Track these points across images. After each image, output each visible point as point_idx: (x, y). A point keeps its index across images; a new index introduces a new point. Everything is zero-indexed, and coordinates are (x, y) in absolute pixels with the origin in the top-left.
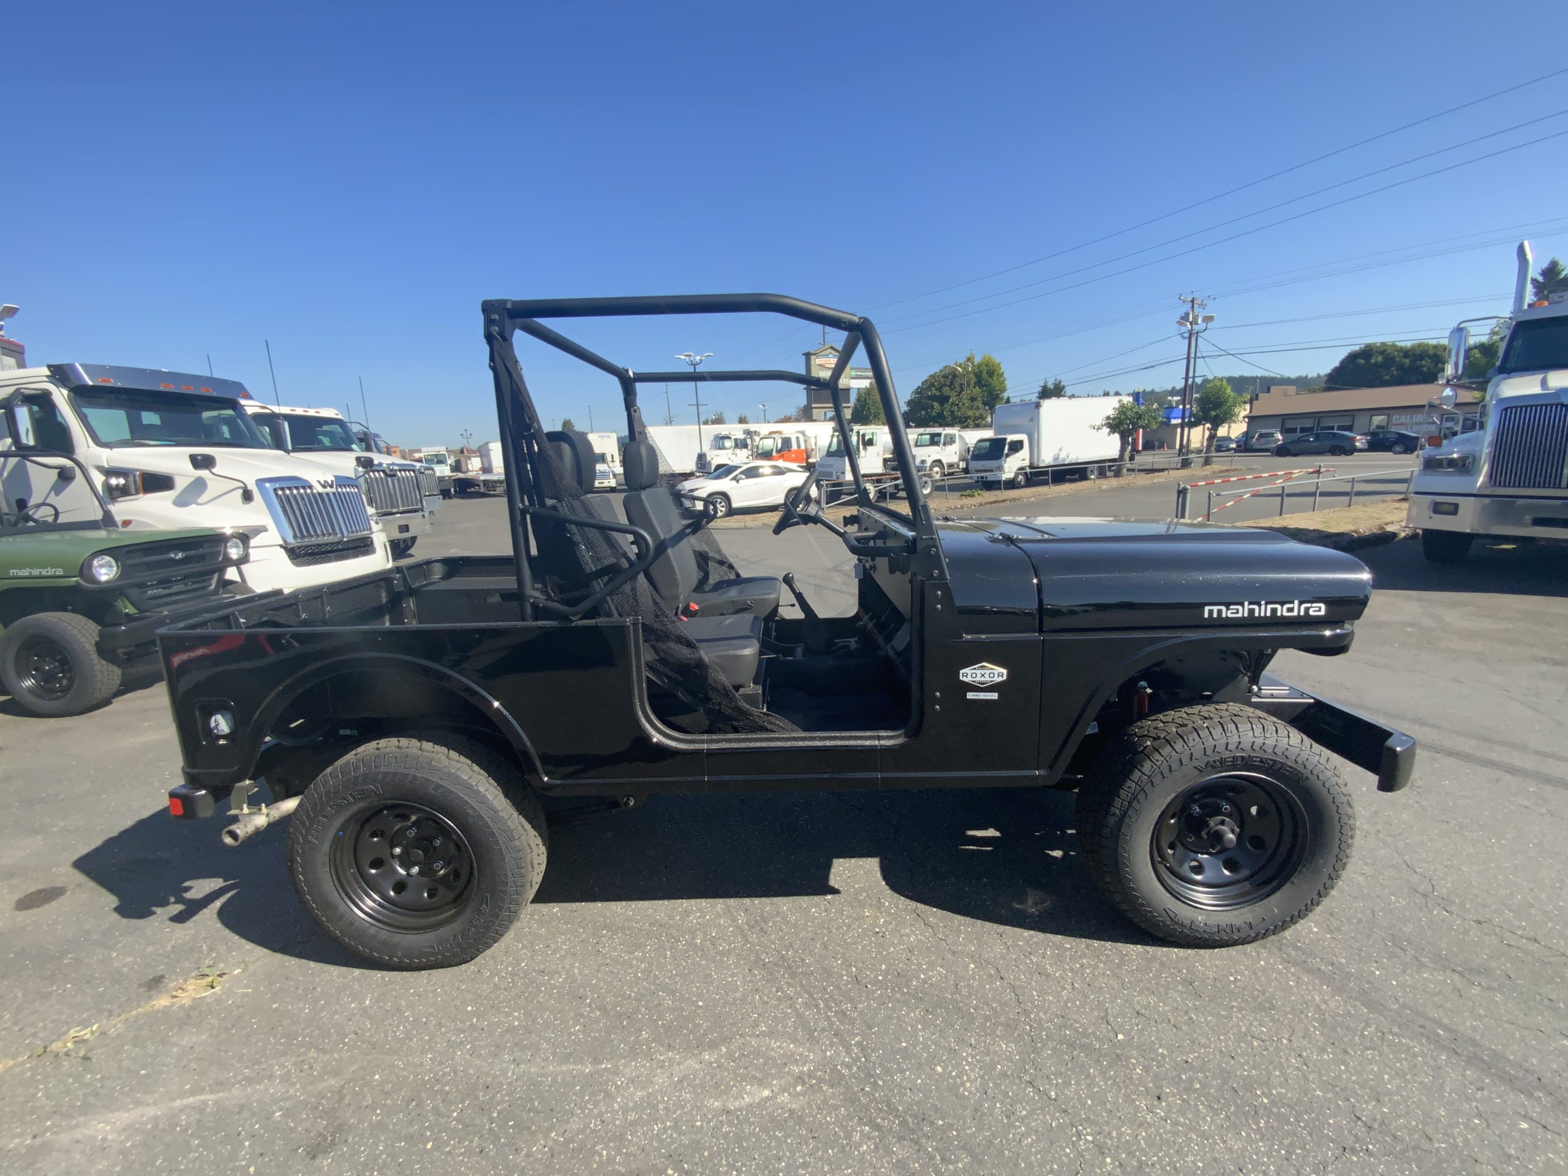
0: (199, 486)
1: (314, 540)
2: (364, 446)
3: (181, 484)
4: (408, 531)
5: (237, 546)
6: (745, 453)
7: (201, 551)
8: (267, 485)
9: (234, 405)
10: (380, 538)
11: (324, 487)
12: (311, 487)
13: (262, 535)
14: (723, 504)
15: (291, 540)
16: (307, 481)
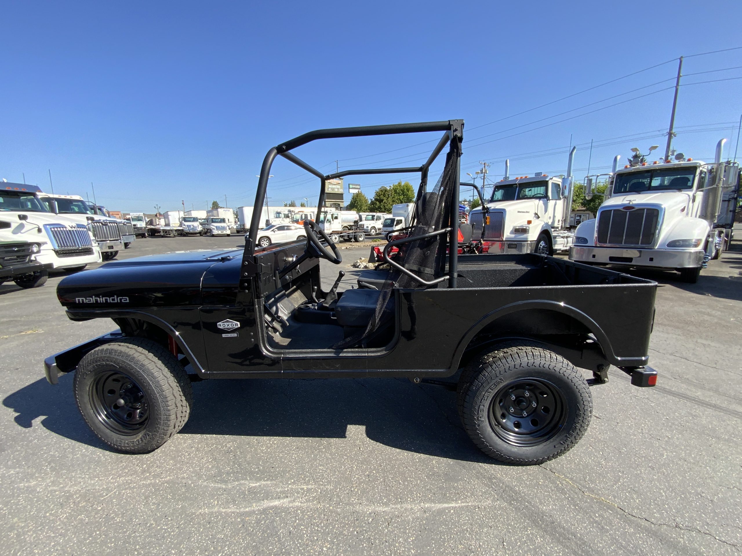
0: (21, 226)
1: (66, 248)
2: (93, 213)
3: (14, 226)
4: (113, 248)
5: (36, 247)
6: (288, 220)
7: (23, 248)
8: (48, 226)
9: (34, 195)
10: (96, 248)
11: (71, 228)
12: (66, 228)
13: (45, 245)
14: (268, 241)
15: (57, 248)
16: (64, 226)
